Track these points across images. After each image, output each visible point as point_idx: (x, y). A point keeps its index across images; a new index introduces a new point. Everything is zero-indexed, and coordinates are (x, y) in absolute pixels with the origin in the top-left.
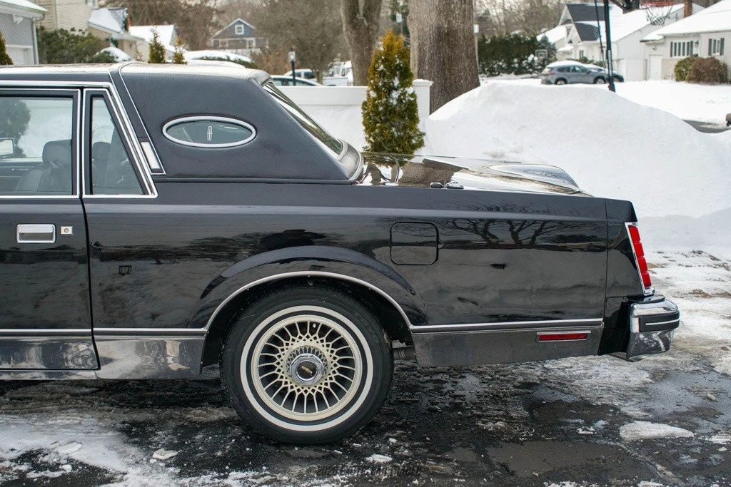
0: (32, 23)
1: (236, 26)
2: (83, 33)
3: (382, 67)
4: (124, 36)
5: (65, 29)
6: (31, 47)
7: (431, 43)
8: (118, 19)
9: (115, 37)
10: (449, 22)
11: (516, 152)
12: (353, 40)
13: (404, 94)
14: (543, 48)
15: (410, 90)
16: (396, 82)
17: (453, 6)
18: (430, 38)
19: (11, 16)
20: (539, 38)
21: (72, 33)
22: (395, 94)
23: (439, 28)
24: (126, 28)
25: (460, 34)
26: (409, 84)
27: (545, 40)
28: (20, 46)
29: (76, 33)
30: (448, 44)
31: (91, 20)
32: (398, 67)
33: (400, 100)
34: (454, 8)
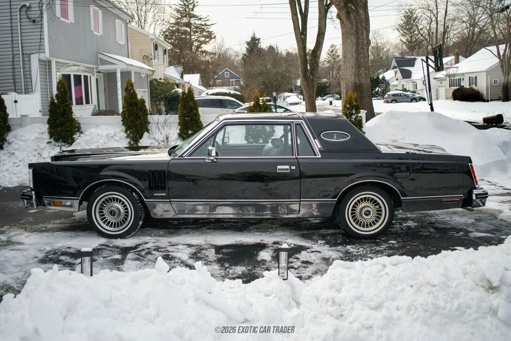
0: (148, 77)
1: (225, 73)
2: (165, 81)
3: (348, 106)
4: (181, 82)
5: (157, 78)
6: (147, 90)
8: (178, 72)
9: (177, 82)
10: (360, 80)
11: (403, 139)
13: (357, 116)
14: (383, 83)
15: (360, 115)
16: (354, 112)
18: (351, 88)
19: (140, 73)
20: (381, 77)
21: (160, 80)
22: (354, 117)
23: (355, 83)
24: (182, 77)
25: (365, 86)
26: (359, 112)
27: (384, 78)
28: (143, 90)
29: (162, 81)
31: (165, 73)
32: (355, 106)
33: (355, 119)
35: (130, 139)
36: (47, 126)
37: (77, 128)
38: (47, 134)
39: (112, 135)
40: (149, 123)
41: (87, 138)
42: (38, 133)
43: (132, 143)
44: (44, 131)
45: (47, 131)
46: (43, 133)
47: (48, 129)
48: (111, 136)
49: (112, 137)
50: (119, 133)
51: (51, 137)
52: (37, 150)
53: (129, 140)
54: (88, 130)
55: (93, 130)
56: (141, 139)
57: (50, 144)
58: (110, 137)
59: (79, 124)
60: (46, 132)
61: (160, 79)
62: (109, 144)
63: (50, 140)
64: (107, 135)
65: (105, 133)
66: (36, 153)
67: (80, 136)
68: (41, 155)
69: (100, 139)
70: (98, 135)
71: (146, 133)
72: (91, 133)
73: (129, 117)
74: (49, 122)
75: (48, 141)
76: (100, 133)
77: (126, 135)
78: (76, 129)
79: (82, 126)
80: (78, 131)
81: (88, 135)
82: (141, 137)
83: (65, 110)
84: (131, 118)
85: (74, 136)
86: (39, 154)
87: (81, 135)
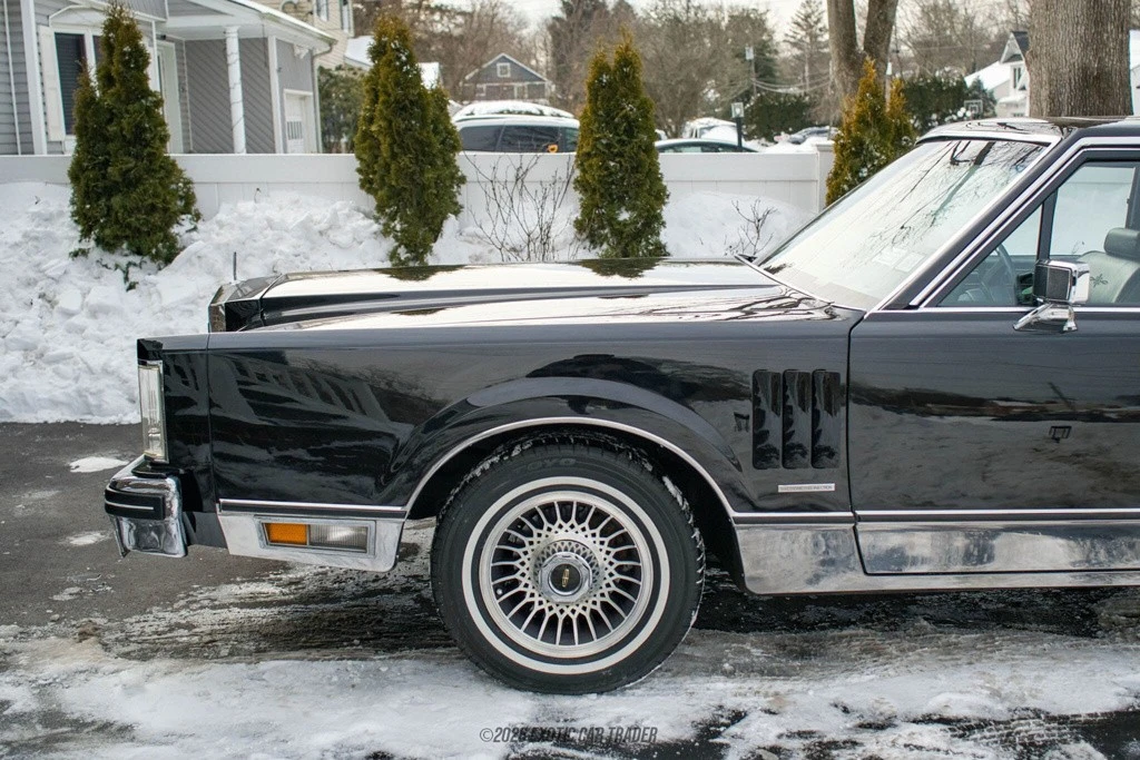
0: (313, 58)
1: (499, 65)
6: (311, 94)
7: (1071, 90)
10: (1101, 60)
12: (850, 85)
14: (975, 97)
17: (1105, 35)
18: (1070, 84)
19: (291, 46)
20: (969, 80)
21: (337, 72)
23: (1085, 69)
30: (1098, 91)
31: (348, 54)
34: (1108, 38)
35: (396, 237)
36: (67, 192)
37: (181, 198)
38: (68, 220)
39: (323, 226)
40: (463, 180)
41: (227, 236)
42: (35, 216)
43: (403, 253)
44: (53, 209)
45: (72, 209)
46: (48, 219)
47: (73, 203)
48: (317, 228)
49: (321, 233)
50: (348, 216)
51: (86, 234)
52: (36, 282)
53: (390, 243)
54: (224, 206)
55: (246, 206)
56: (435, 240)
57: (81, 258)
58: (318, 235)
59: (188, 182)
60: (61, 214)
61: (339, 68)
62: (313, 257)
63: (84, 246)
64: (305, 226)
65: (293, 218)
66: (32, 294)
67: (195, 229)
68: (52, 303)
69: (280, 239)
70: (271, 225)
71: (452, 217)
72: (242, 217)
73: (394, 156)
74: (76, 174)
75: (76, 246)
76: (275, 215)
77: (376, 227)
78: (180, 204)
79: (198, 191)
80: (186, 210)
81: (232, 226)
82: (436, 232)
83: (139, 130)
84: (405, 160)
85: (175, 229)
86: (42, 296)
87: (200, 225)
